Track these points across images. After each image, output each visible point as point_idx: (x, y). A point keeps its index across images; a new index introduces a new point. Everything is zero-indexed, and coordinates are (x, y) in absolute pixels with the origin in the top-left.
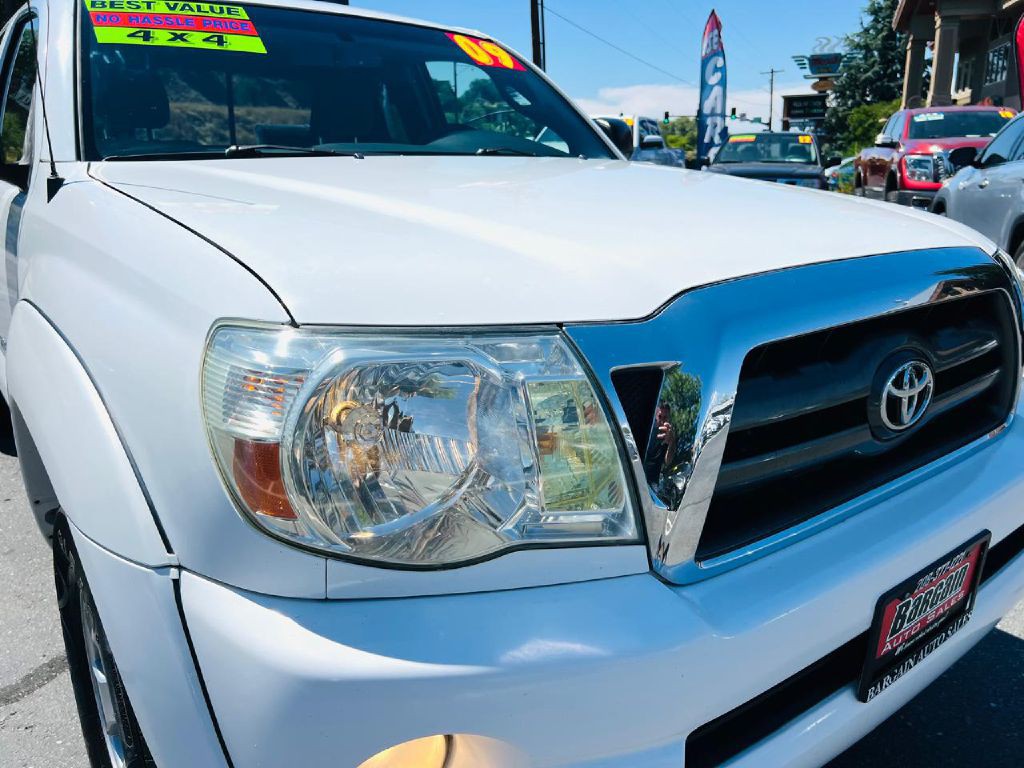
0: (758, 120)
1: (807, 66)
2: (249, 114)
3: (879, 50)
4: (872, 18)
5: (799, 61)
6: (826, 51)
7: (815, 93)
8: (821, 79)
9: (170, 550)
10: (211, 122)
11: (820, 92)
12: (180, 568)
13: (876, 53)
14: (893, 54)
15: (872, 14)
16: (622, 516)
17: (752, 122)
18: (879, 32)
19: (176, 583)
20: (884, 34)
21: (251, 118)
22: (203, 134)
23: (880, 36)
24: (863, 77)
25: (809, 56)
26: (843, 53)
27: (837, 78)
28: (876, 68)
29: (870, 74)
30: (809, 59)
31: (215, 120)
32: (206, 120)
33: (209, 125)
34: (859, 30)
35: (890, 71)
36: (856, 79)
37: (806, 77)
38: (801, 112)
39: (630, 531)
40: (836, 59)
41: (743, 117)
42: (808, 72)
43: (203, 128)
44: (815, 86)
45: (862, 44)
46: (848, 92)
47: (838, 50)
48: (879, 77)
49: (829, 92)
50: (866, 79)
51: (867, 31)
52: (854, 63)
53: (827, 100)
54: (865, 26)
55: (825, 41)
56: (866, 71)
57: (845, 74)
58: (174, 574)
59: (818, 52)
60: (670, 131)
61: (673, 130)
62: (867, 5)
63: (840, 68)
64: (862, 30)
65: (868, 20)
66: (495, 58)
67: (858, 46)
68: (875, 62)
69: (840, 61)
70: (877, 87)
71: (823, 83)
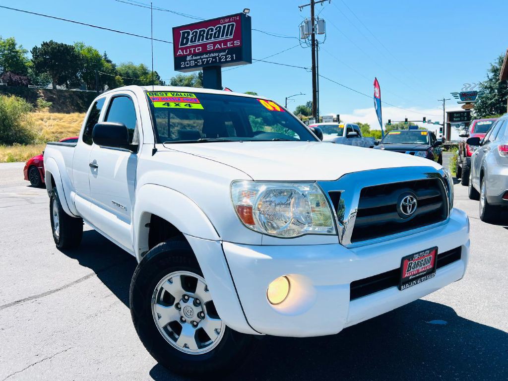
0: (438, 123)
1: (459, 97)
2: (194, 123)
3: (498, 89)
4: (493, 74)
5: (454, 95)
6: (469, 90)
7: (464, 110)
8: (467, 103)
9: (219, 237)
10: (177, 127)
11: (466, 110)
12: (222, 241)
13: (496, 91)
14: (505, 91)
15: (493, 72)
16: (332, 229)
17: (434, 124)
18: (498, 80)
19: (222, 244)
20: (500, 81)
21: (195, 125)
22: (173, 131)
23: (497, 83)
24: (489, 102)
25: (459, 93)
26: (478, 91)
27: (476, 103)
28: (496, 98)
29: (493, 100)
30: (460, 94)
31: (179, 126)
32: (175, 126)
33: (176, 128)
34: (487, 79)
35: (504, 99)
36: (486, 103)
37: (459, 103)
38: (459, 119)
39: (334, 232)
40: (474, 94)
41: (429, 122)
42: (459, 100)
43: (174, 129)
44: (463, 107)
45: (488, 86)
46: (482, 110)
47: (475, 90)
48: (498, 102)
49: (472, 110)
50: (491, 103)
51: (491, 80)
52: (484, 95)
53: (471, 113)
54: (490, 78)
55: (468, 86)
56: (491, 99)
57: (480, 101)
58: (221, 242)
59: (464, 90)
60: (396, 128)
61: (397, 128)
62: (490, 68)
63: (477, 98)
64: (488, 80)
65: (491, 75)
66: (274, 108)
67: (486, 87)
68: (495, 95)
69: (477, 94)
70: (498, 107)
71: (468, 105)
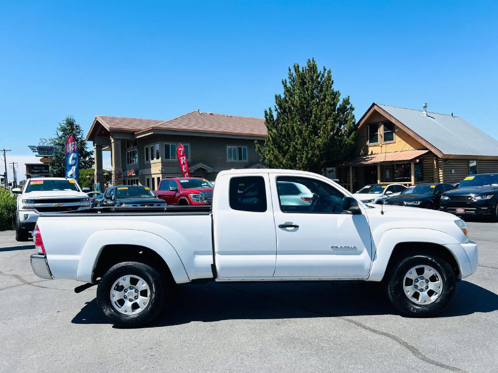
1: (37, 151)
4: (62, 133)
5: (32, 148)
11: (45, 163)
25: (37, 146)
34: (56, 137)
42: (37, 154)
44: (41, 160)
45: (59, 143)
51: (61, 138)
59: (41, 144)
62: (60, 127)
71: (45, 159)
